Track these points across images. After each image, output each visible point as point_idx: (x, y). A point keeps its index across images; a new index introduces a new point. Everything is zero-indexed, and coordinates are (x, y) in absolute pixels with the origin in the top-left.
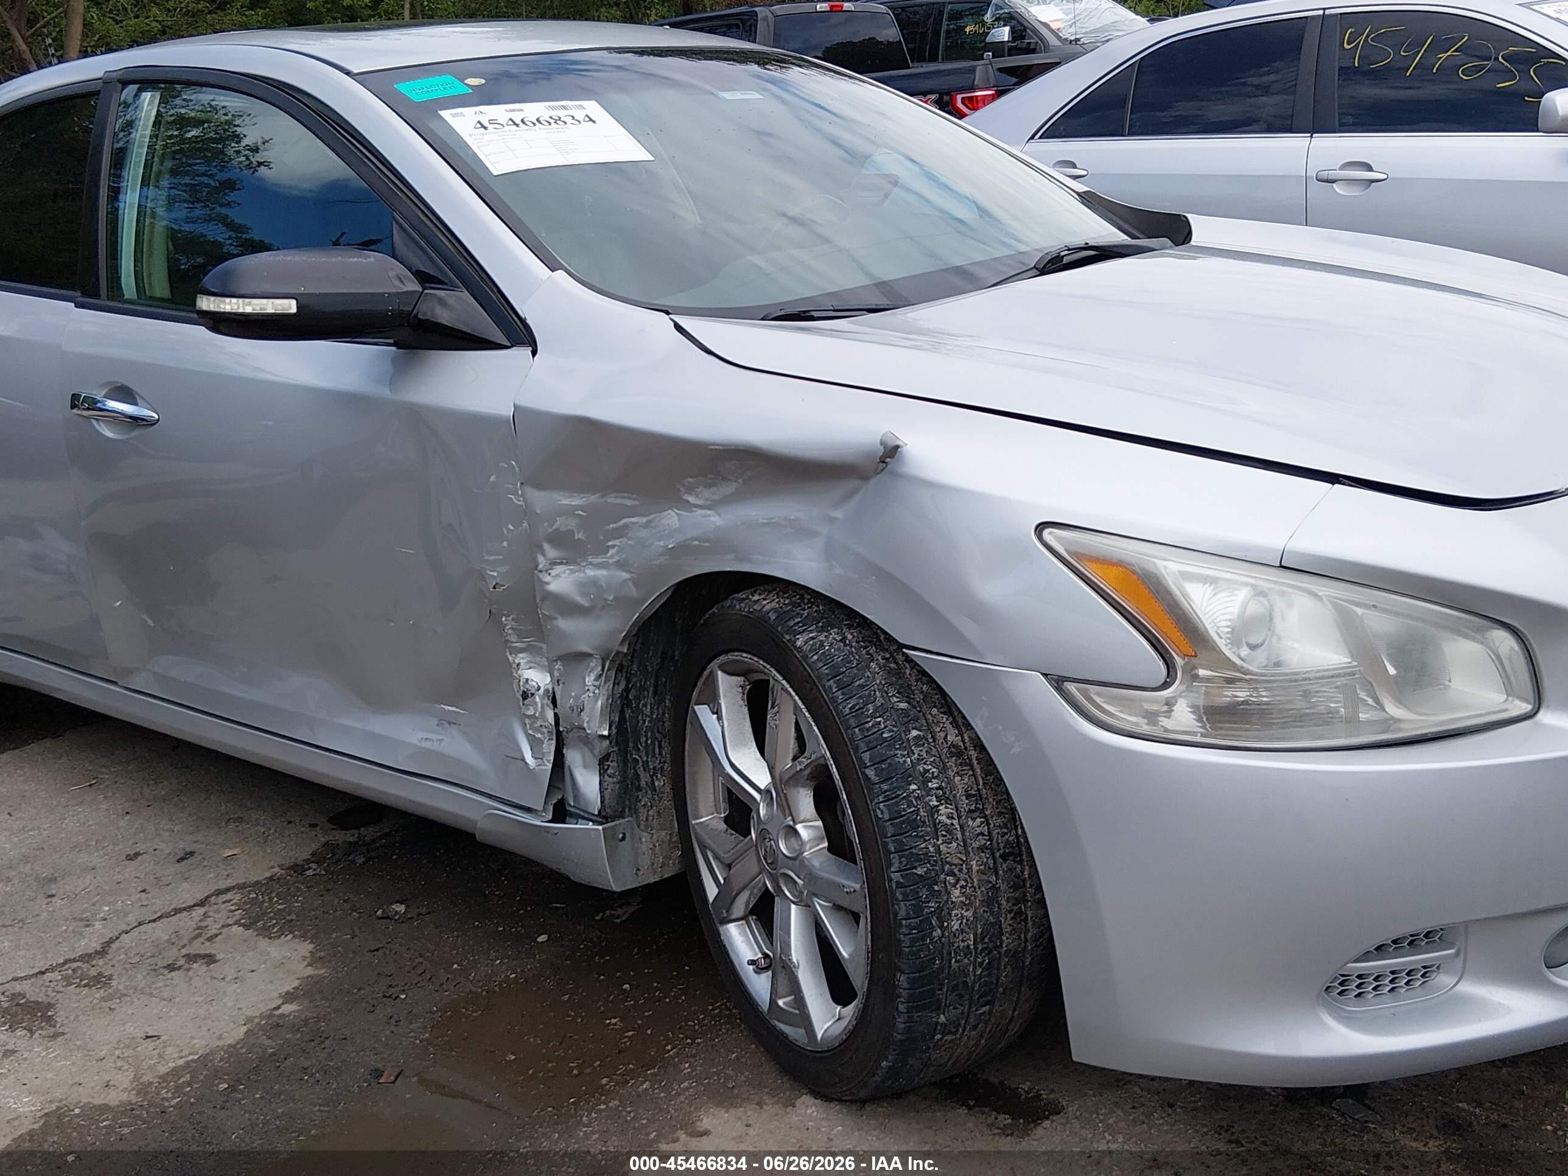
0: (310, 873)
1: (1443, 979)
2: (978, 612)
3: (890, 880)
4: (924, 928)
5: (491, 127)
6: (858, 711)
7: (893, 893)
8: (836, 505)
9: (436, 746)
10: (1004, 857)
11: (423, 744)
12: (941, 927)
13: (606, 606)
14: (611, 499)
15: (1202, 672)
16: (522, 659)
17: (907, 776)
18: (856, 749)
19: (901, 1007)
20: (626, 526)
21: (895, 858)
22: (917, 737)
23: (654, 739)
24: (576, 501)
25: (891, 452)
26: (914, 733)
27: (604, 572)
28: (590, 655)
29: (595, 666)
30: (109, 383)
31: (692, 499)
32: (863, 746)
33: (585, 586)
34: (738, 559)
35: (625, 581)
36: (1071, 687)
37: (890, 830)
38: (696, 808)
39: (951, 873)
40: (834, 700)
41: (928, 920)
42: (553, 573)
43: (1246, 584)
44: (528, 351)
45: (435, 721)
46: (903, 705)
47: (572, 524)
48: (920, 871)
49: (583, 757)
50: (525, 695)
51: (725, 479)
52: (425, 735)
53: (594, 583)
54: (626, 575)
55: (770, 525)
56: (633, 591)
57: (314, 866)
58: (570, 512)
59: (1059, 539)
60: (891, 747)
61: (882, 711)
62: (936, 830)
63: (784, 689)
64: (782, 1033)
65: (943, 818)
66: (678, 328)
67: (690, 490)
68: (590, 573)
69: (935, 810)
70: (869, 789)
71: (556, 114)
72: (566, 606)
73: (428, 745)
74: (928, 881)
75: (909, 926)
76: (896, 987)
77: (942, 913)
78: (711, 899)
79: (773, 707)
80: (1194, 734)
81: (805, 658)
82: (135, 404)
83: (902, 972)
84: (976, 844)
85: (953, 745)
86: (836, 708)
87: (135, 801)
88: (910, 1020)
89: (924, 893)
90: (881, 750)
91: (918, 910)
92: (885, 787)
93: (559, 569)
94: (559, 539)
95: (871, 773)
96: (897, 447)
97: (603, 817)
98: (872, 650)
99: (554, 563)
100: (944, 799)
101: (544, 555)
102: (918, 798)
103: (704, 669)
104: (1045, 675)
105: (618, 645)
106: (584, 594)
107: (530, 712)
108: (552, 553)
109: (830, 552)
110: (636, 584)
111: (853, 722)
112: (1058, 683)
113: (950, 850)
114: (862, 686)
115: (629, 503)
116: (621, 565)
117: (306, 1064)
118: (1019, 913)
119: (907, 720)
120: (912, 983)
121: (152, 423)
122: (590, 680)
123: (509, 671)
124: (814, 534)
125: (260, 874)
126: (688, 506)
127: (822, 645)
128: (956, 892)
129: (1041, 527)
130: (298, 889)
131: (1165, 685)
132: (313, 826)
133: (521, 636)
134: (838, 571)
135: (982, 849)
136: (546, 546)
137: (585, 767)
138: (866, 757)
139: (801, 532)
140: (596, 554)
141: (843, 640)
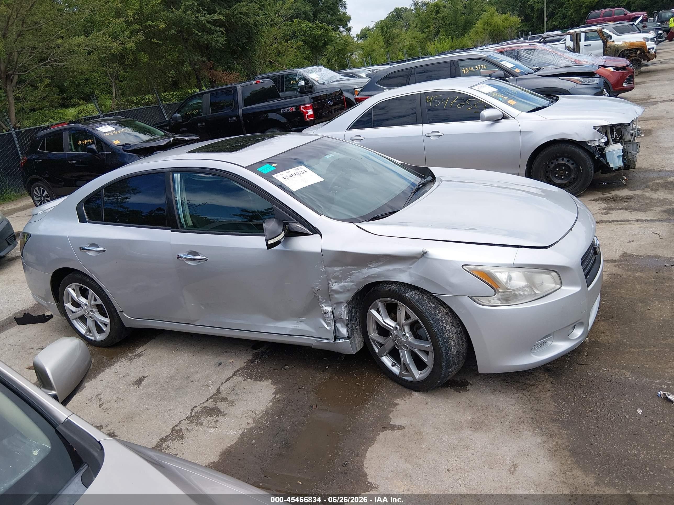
0: (256, 362)
1: (549, 342)
2: (451, 285)
3: (439, 344)
4: (447, 352)
5: (286, 178)
6: (425, 309)
7: (441, 346)
8: (411, 265)
9: (297, 328)
10: (459, 334)
11: (294, 328)
12: (450, 351)
13: (348, 291)
14: (349, 267)
15: (500, 291)
16: (323, 305)
17: (439, 321)
18: (427, 317)
19: (443, 369)
20: (352, 273)
21: (440, 339)
22: (438, 312)
23: (355, 317)
24: (339, 269)
25: (424, 254)
26: (438, 311)
27: (347, 283)
28: (343, 302)
29: (345, 304)
30: (188, 251)
31: (371, 266)
32: (428, 316)
33: (341, 287)
34: (385, 278)
35: (352, 285)
36: (474, 298)
37: (438, 333)
38: (370, 332)
39: (451, 340)
40: (419, 307)
41: (448, 350)
42: (333, 285)
43: (506, 272)
44: (319, 235)
45: (296, 322)
46: (434, 306)
47: (338, 274)
48: (445, 340)
49: (341, 325)
50: (325, 313)
51: (381, 261)
52: (294, 325)
53: (344, 286)
54: (353, 284)
55: (393, 270)
56: (355, 287)
57: (256, 360)
58: (338, 271)
59: (467, 268)
60: (434, 315)
61: (430, 308)
62: (446, 331)
63: (402, 305)
64: (404, 379)
65: (447, 328)
66: (358, 226)
67: (371, 264)
68: (343, 284)
69: (445, 327)
70: (432, 325)
71: (298, 171)
72: (337, 292)
73: (295, 328)
74: (447, 342)
75: (445, 353)
76: (442, 365)
77: (450, 349)
78: (377, 352)
79: (399, 309)
80: (498, 303)
81: (409, 299)
82: (199, 256)
83: (444, 362)
84: (454, 332)
85: (445, 312)
86: (420, 309)
87: (193, 352)
88: (445, 371)
89: (447, 345)
90: (433, 316)
91: (446, 349)
92: (435, 324)
93: (334, 284)
94: (335, 278)
95: (432, 322)
96: (427, 252)
97: (348, 338)
98: (423, 294)
99: (333, 283)
100: (447, 324)
101: (331, 281)
102: (442, 325)
103: (374, 301)
104: (468, 296)
105: (350, 299)
106: (341, 289)
107: (327, 317)
108: (333, 281)
109: (410, 275)
110: (355, 285)
111: (425, 311)
112: (471, 298)
113: (450, 335)
114: (424, 303)
115: (353, 268)
116: (351, 282)
117: (293, 408)
118: (463, 345)
119: (435, 309)
120: (446, 364)
121: (206, 260)
122: (343, 308)
123: (320, 308)
124: (406, 271)
125: (243, 365)
126: (370, 267)
127: (412, 295)
128: (452, 343)
129: (463, 266)
130: (256, 367)
131: (495, 295)
132: (247, 350)
133: (323, 300)
134: (414, 279)
135: (455, 333)
136: (332, 279)
137: (342, 327)
138: (430, 318)
139: (402, 271)
140: (344, 280)
141: (416, 293)
